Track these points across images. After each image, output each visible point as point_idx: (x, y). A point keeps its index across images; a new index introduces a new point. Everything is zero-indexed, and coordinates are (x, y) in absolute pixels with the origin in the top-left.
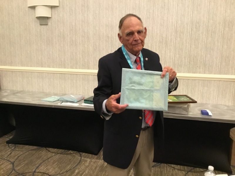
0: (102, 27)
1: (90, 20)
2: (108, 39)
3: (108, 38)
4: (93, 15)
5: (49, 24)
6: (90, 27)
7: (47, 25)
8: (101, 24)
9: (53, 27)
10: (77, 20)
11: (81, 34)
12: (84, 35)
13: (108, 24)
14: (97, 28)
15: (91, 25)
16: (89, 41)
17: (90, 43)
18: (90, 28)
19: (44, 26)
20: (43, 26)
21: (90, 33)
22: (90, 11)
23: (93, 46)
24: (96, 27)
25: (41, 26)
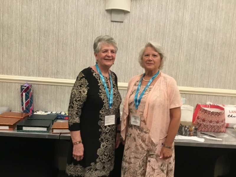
0: (201, 31)
1: (186, 21)
2: (208, 48)
3: (208, 46)
4: (191, 14)
5: (126, 21)
6: (185, 30)
7: (122, 22)
8: (200, 27)
9: (132, 26)
10: (168, 19)
11: (171, 38)
12: (176, 39)
13: (209, 28)
14: (194, 32)
15: (186, 28)
16: (182, 49)
17: (181, 51)
18: (184, 32)
19: (117, 23)
20: (115, 23)
21: (184, 38)
22: (187, 8)
23: (186, 55)
24: (192, 31)
25: (112, 23)
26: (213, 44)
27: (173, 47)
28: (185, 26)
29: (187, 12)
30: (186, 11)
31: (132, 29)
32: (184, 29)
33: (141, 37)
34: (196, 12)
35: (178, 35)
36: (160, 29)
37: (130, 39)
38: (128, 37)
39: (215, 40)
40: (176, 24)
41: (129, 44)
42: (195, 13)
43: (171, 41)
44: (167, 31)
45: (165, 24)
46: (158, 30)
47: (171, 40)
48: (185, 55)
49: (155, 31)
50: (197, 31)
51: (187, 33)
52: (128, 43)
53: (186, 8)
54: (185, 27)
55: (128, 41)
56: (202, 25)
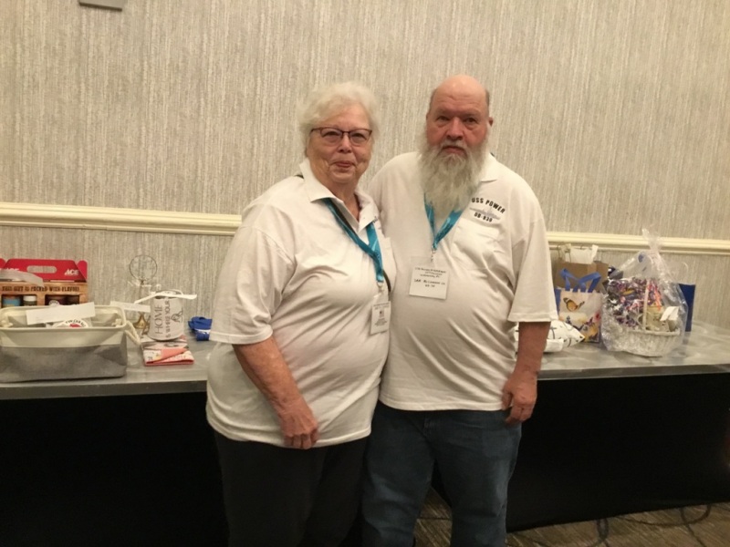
5: (131, 8)
7: (119, 10)
9: (152, 25)
10: (266, 11)
11: (279, 72)
12: (293, 77)
13: (387, 50)
15: (323, 44)
18: (316, 56)
19: (100, 12)
20: (93, 12)
25: (84, 10)
28: (320, 38)
31: (154, 34)
32: (317, 47)
33: (183, 61)
35: (299, 64)
36: (243, 41)
37: (150, 67)
38: (142, 61)
40: (294, 30)
41: (145, 82)
43: (281, 80)
44: (267, 51)
45: (259, 29)
46: (239, 44)
47: (279, 77)
49: (228, 47)
50: (355, 57)
52: (142, 80)
54: (320, 42)
55: (142, 73)
56: (367, 40)
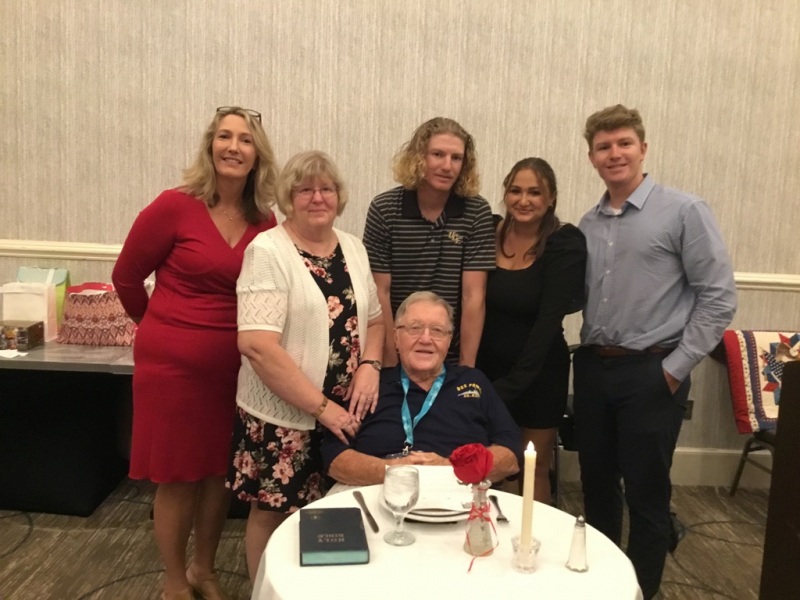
26: (142, 137)
27: (44, 146)
29: (68, 60)
30: (65, 59)
34: (91, 59)
39: (144, 127)
42: (87, 62)
48: (75, 166)
51: (74, 112)
53: (65, 52)
